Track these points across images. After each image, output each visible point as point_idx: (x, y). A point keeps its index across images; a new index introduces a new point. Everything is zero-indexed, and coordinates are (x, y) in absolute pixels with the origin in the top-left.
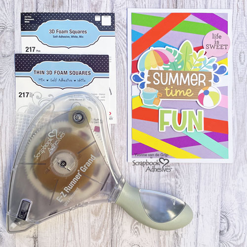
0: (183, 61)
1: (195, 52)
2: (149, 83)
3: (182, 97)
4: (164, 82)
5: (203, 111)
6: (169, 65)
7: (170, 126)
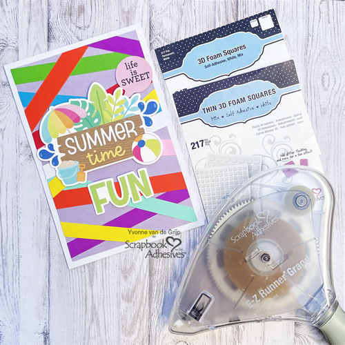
0: (98, 111)
1: (110, 95)
2: (63, 155)
3: (112, 159)
4: (83, 148)
5: (145, 169)
6: (81, 123)
7: (108, 202)
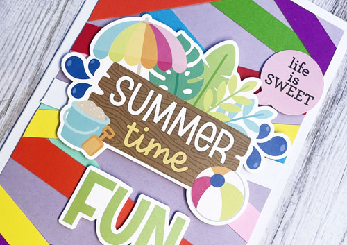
0: (202, 81)
1: (238, 76)
2: (100, 92)
4: (135, 108)
5: (188, 220)
6: (166, 76)
7: (92, 219)
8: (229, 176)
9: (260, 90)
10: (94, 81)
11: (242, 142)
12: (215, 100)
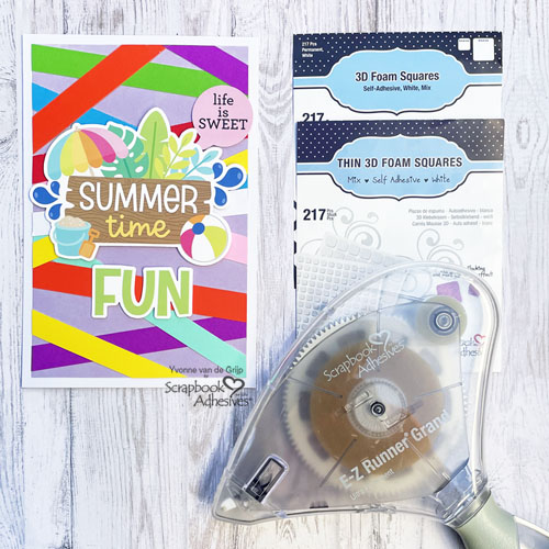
0: (147, 155)
1: (174, 135)
2: (71, 206)
3: (144, 238)
4: (104, 204)
5: (191, 270)
6: (115, 165)
7: (116, 304)
8: (206, 221)
9: (198, 137)
10: (61, 199)
11: (203, 188)
12: (165, 165)
